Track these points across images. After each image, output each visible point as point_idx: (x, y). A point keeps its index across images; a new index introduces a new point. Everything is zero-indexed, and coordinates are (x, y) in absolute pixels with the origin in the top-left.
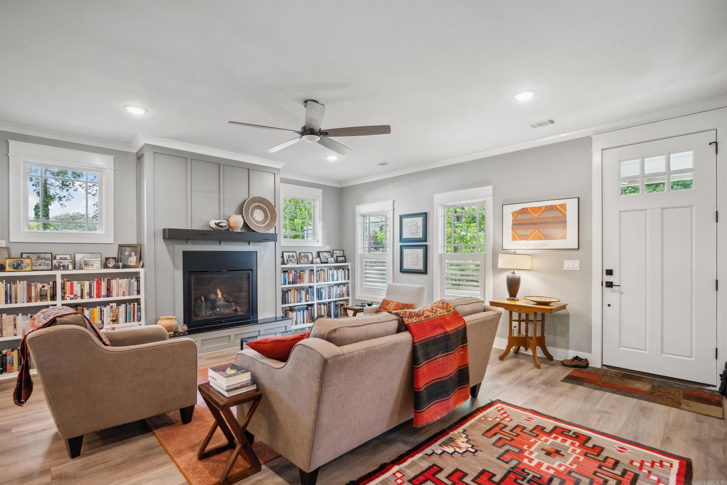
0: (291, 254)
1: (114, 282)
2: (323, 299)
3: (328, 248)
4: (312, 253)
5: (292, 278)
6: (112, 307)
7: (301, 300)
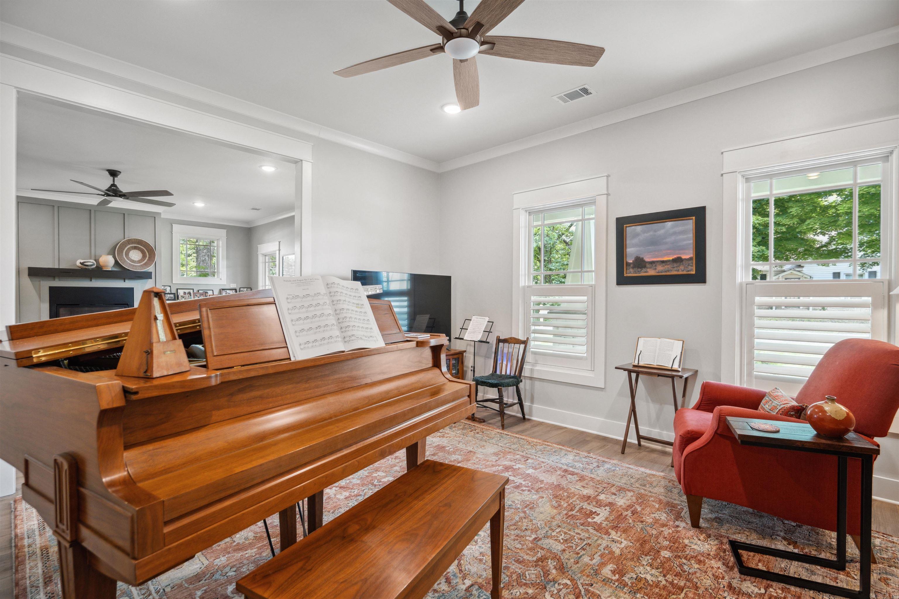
3: (233, 286)
4: (212, 290)
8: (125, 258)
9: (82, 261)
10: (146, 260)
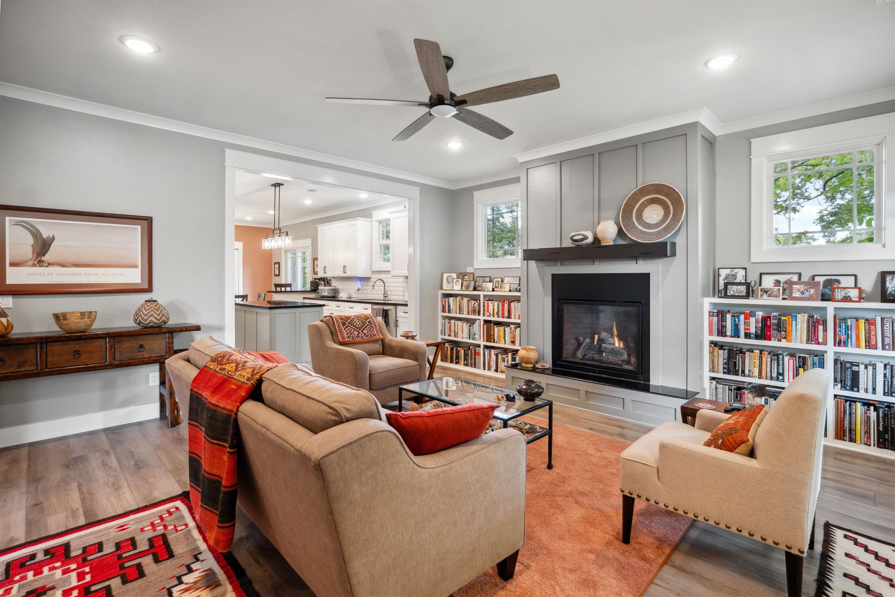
0: (783, 278)
5: (756, 327)
7: (781, 378)
8: (636, 223)
10: (668, 221)
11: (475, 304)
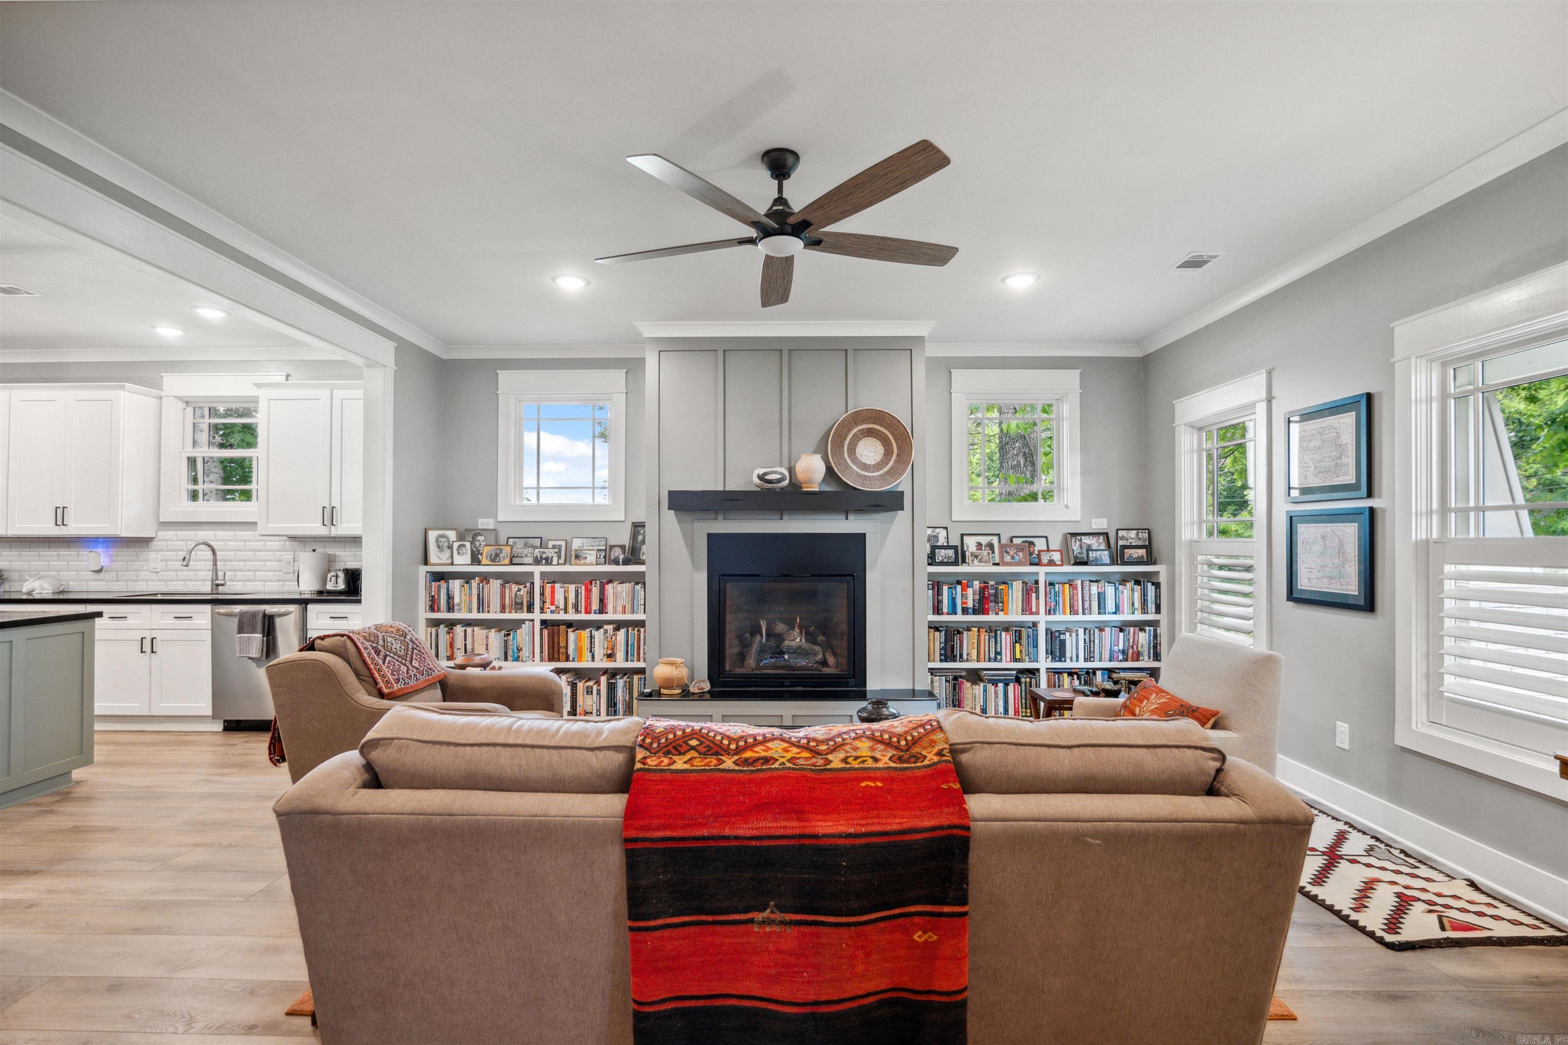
0: (984, 540)
1: (609, 588)
2: (1068, 660)
3: (1100, 524)
4: (1046, 537)
5: (974, 600)
6: (606, 632)
7: (999, 657)
8: (848, 460)
9: (761, 471)
10: (891, 463)
11: (519, 590)
